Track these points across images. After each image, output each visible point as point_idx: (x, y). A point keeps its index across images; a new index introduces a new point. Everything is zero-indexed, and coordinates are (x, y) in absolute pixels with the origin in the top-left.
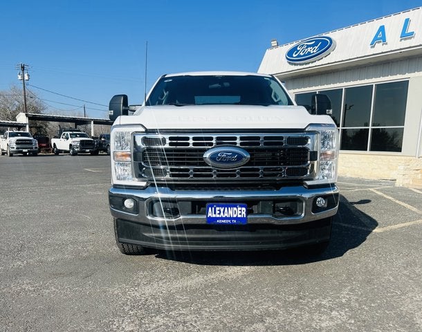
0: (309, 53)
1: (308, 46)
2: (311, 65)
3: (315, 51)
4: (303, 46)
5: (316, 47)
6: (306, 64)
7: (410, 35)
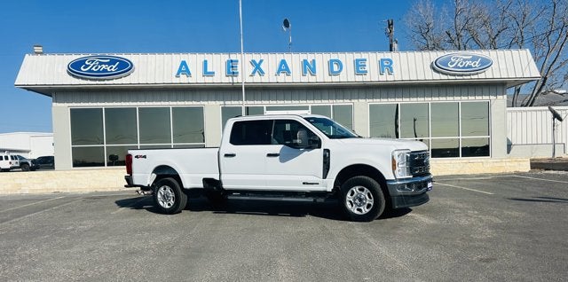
0: (105, 71)
1: (101, 63)
2: (106, 82)
3: (113, 70)
4: (93, 61)
5: (114, 67)
6: (100, 80)
7: (212, 74)
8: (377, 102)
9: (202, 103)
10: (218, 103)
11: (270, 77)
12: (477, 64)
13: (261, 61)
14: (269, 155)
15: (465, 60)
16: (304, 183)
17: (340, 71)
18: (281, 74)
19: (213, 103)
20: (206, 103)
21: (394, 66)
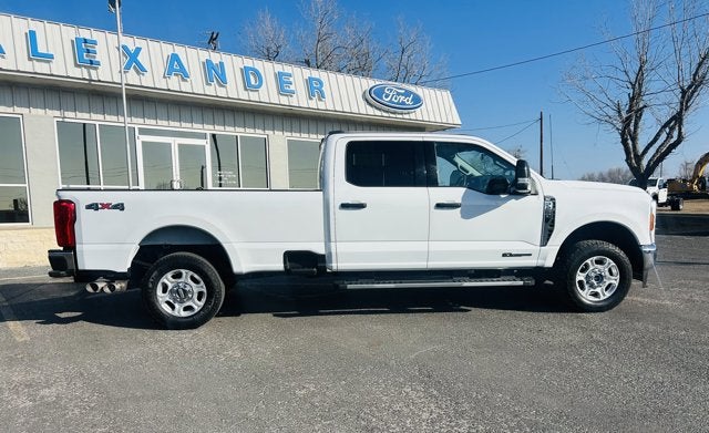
7: (48, 58)
8: (296, 136)
9: (18, 110)
10: (50, 113)
11: (154, 78)
12: (409, 101)
13: (138, 50)
14: (439, 206)
15: (398, 94)
16: (504, 255)
17: (260, 86)
18: (173, 77)
19: (40, 112)
20: (25, 111)
21: (325, 89)
